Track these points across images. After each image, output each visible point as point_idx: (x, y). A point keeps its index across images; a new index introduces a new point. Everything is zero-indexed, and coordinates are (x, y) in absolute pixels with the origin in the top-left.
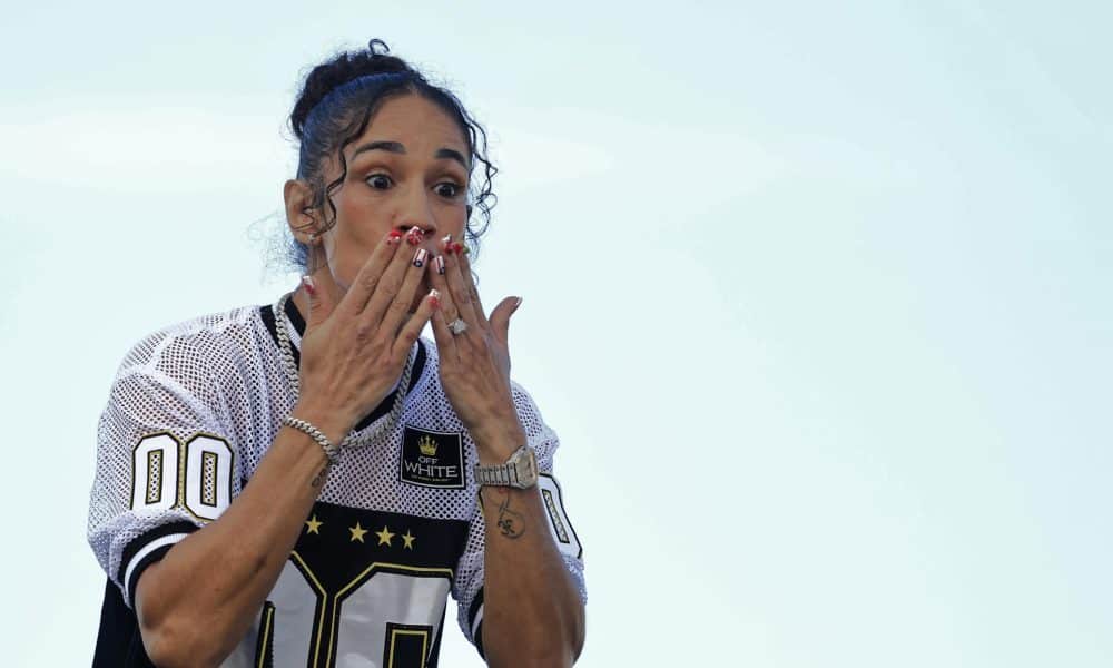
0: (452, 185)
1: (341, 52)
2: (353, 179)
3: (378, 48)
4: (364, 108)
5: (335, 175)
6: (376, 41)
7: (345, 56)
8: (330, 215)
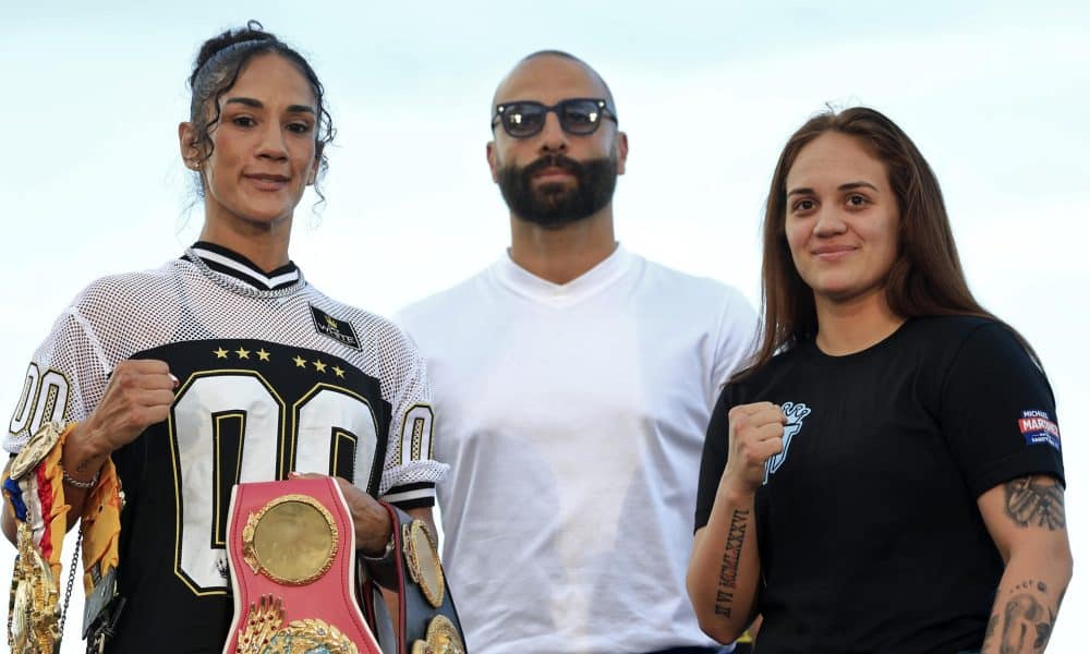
0: (302, 126)
1: (225, 30)
2: (224, 121)
3: (255, 27)
4: (236, 66)
5: (212, 117)
6: (253, 21)
7: (229, 33)
8: (209, 152)
